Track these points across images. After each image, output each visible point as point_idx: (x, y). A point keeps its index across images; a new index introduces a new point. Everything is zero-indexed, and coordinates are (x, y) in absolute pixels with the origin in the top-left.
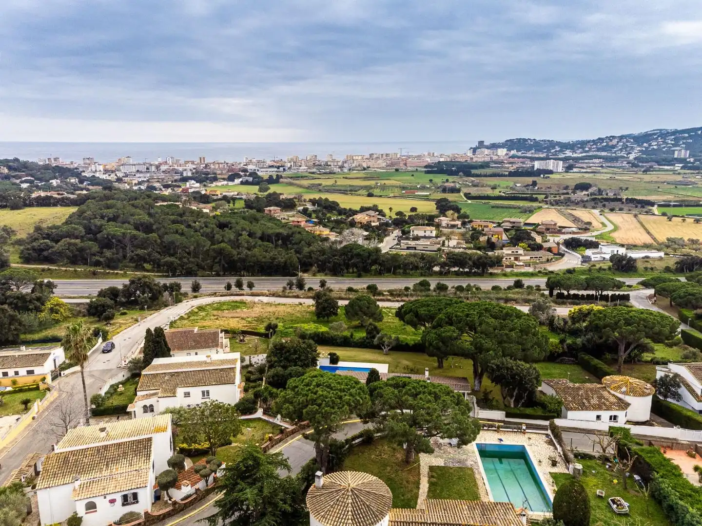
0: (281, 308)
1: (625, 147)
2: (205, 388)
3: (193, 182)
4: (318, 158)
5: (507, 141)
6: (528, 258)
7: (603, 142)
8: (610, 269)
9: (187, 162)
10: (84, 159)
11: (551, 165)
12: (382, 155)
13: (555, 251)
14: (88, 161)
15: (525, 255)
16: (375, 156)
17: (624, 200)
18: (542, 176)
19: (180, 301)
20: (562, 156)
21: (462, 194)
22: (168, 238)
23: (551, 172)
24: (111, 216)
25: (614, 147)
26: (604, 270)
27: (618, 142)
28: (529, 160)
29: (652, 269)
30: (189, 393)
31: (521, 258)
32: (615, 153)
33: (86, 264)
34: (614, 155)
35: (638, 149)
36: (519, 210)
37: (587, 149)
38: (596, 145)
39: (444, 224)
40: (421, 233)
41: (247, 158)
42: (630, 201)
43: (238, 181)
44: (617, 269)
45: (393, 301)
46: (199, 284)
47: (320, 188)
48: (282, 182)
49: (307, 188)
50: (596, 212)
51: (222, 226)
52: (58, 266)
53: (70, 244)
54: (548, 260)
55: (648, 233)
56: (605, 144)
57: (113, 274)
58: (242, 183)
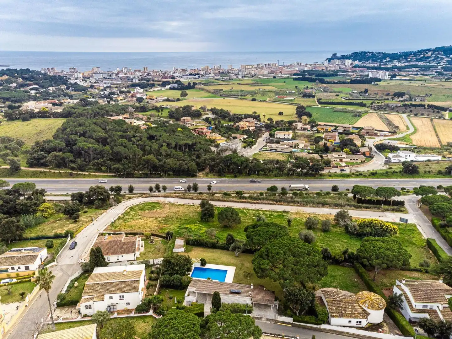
0: (181, 209)
1: (437, 58)
2: (121, 294)
3: (139, 88)
4: (222, 68)
5: (353, 53)
6: (349, 160)
7: (421, 55)
8: (400, 172)
9: (136, 71)
10: (70, 69)
11: (380, 74)
12: (266, 65)
13: (368, 155)
14: (72, 70)
15: (347, 158)
16: (261, 66)
17: (426, 106)
18: (373, 83)
19: (120, 202)
20: (390, 66)
21: (316, 99)
22: (116, 149)
23: (380, 80)
24: (82, 132)
25: (428, 58)
26: (397, 172)
27: (432, 54)
28: (366, 69)
29: (429, 172)
30: (112, 297)
31: (344, 160)
32: (429, 62)
33: (66, 167)
34: (428, 64)
35: (446, 59)
36: (352, 114)
37: (409, 60)
38: (416, 56)
39: (299, 128)
40: (282, 136)
41: (175, 68)
42: (430, 106)
43: (168, 87)
44: (406, 172)
45: (252, 203)
46: (133, 187)
47: (222, 93)
48: (197, 88)
49: (213, 93)
50: (405, 116)
51: (151, 138)
52: (50, 169)
53: (56, 156)
54: (362, 162)
55: (437, 135)
56: (422, 56)
57: (82, 174)
58: (171, 89)
